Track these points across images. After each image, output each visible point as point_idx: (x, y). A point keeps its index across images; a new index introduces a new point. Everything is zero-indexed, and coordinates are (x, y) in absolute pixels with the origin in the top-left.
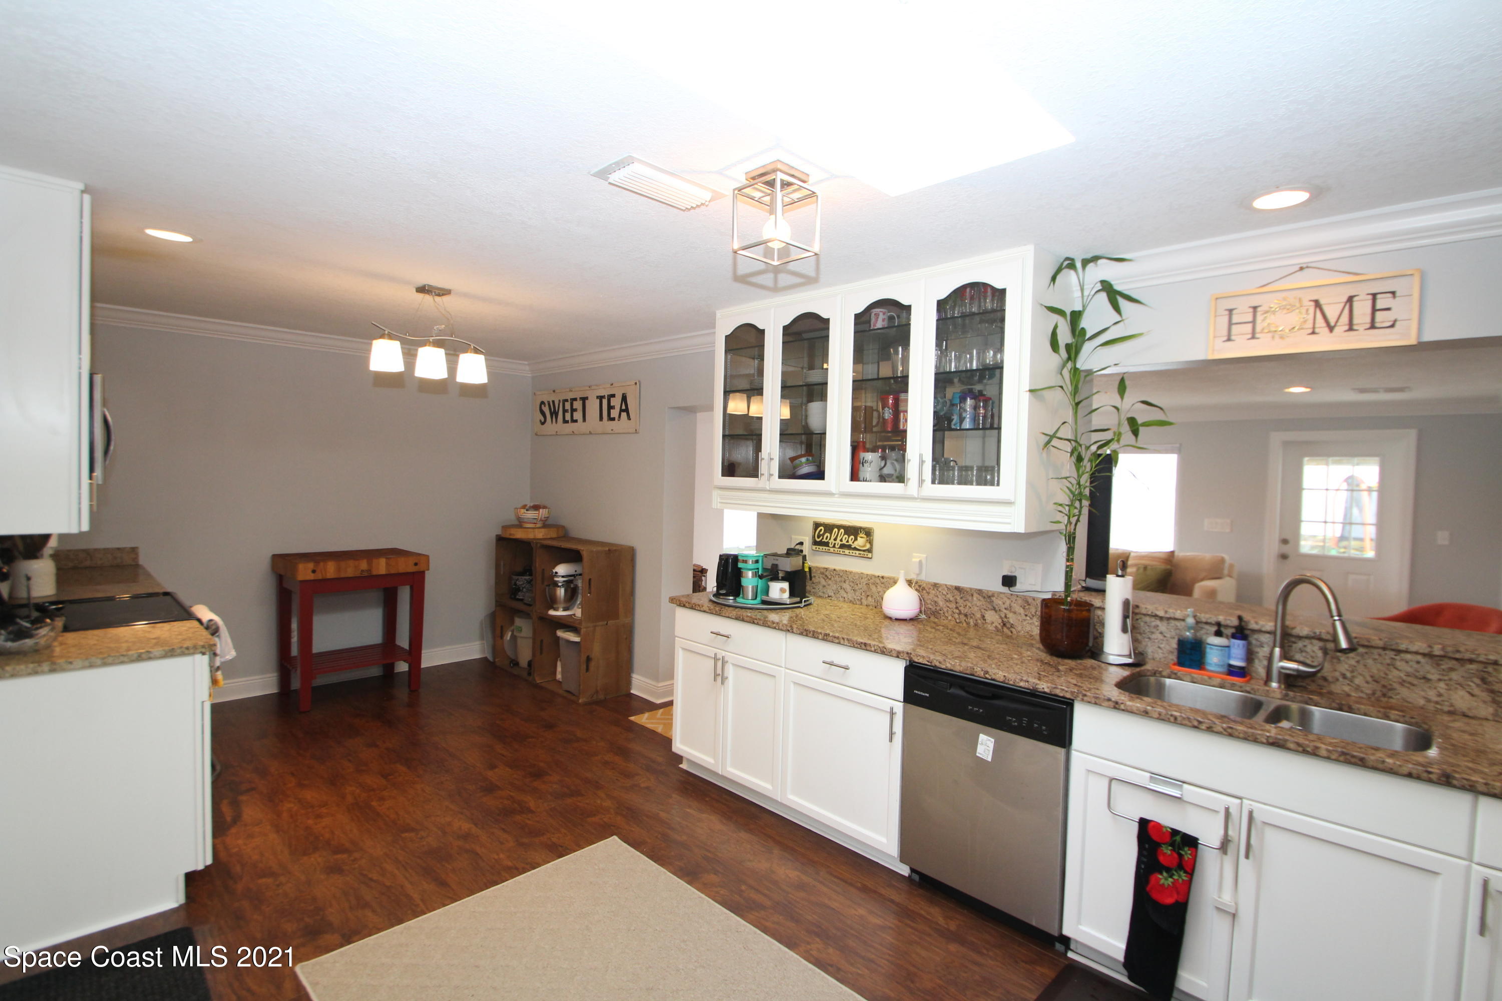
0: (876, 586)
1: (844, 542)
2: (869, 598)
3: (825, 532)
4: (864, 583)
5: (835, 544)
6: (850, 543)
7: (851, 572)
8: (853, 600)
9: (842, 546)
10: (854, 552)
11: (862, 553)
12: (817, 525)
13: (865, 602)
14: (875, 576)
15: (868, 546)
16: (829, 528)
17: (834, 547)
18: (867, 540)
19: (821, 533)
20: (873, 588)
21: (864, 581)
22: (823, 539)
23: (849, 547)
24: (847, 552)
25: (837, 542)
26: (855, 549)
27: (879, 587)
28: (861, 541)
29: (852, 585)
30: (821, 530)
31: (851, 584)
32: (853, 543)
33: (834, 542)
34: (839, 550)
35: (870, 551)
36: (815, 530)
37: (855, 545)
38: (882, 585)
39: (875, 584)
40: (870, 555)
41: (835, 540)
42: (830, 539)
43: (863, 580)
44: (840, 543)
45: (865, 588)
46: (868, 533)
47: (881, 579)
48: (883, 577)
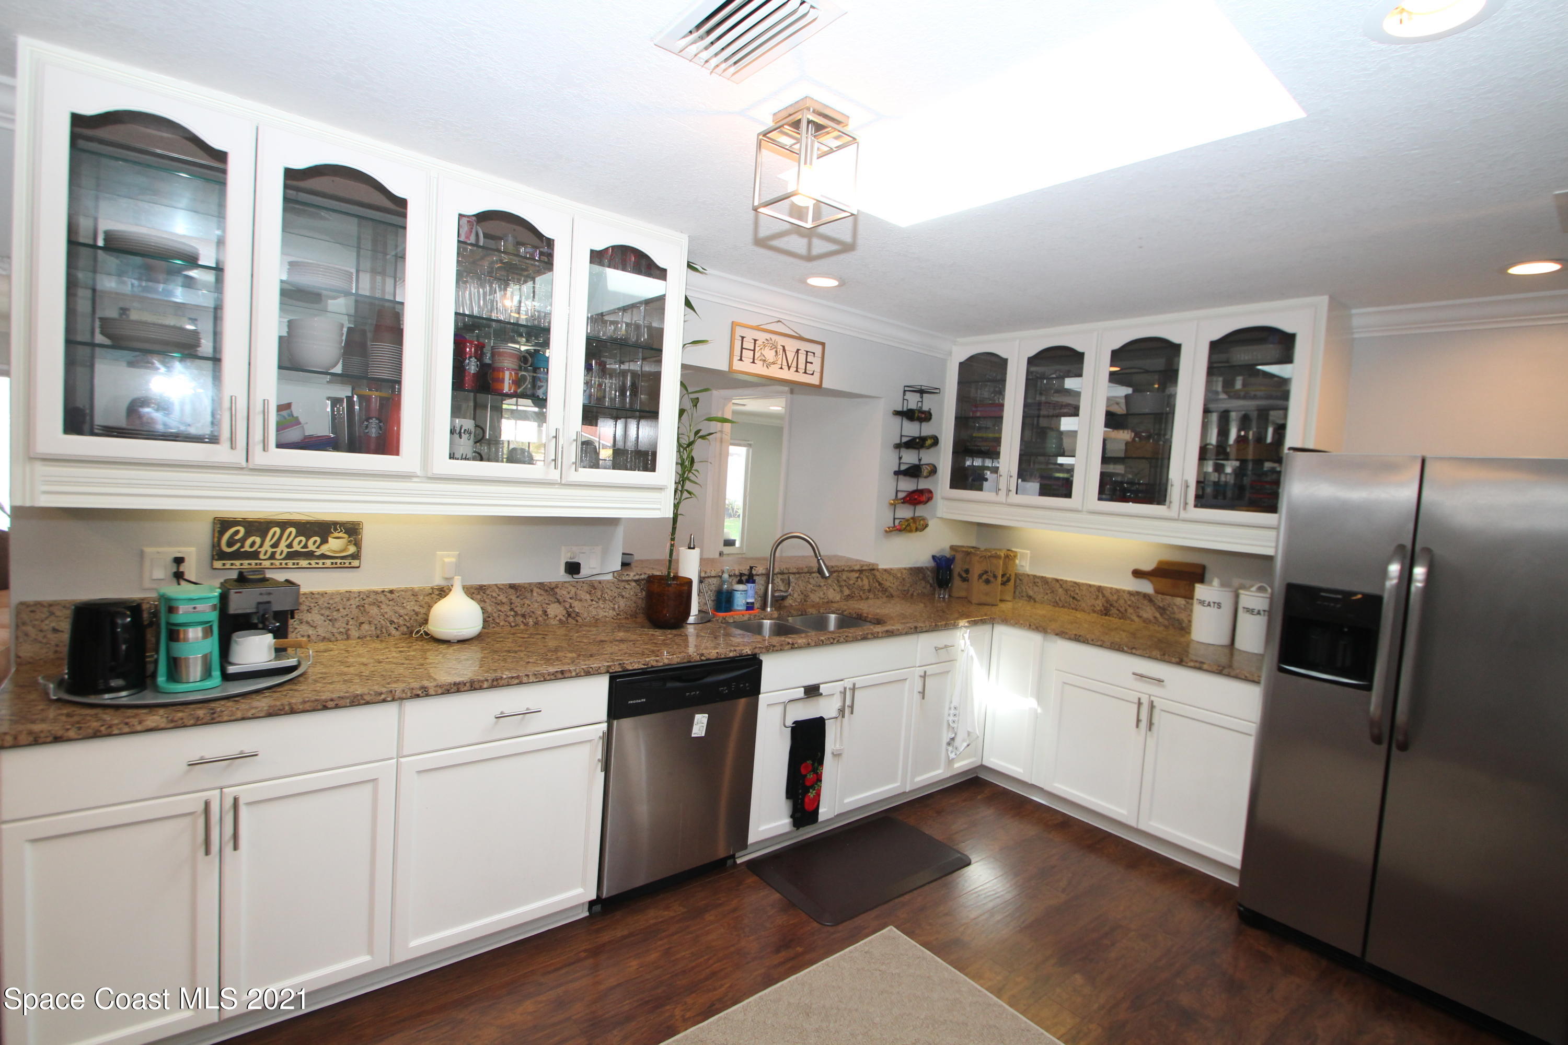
0: (379, 607)
1: (297, 547)
2: (365, 627)
3: (248, 534)
4: (354, 606)
5: (273, 554)
6: (311, 547)
7: (323, 594)
8: (328, 635)
9: (292, 555)
10: (321, 562)
11: (339, 561)
12: (223, 524)
13: (354, 633)
14: (376, 593)
15: (352, 549)
16: (259, 527)
17: (272, 557)
18: (350, 542)
19: (237, 538)
20: (374, 611)
21: (354, 602)
22: (242, 547)
23: (310, 555)
24: (304, 563)
25: (278, 550)
26: (324, 556)
27: (383, 606)
28: (335, 544)
29: (327, 613)
30: (237, 532)
31: (323, 612)
32: (318, 547)
33: (270, 550)
34: (284, 562)
35: (356, 556)
36: (222, 533)
37: (324, 549)
38: (391, 603)
39: (377, 604)
40: (355, 563)
41: (275, 545)
42: (261, 546)
43: (352, 602)
44: (286, 550)
45: (355, 612)
46: (352, 530)
47: (389, 595)
48: (391, 592)
